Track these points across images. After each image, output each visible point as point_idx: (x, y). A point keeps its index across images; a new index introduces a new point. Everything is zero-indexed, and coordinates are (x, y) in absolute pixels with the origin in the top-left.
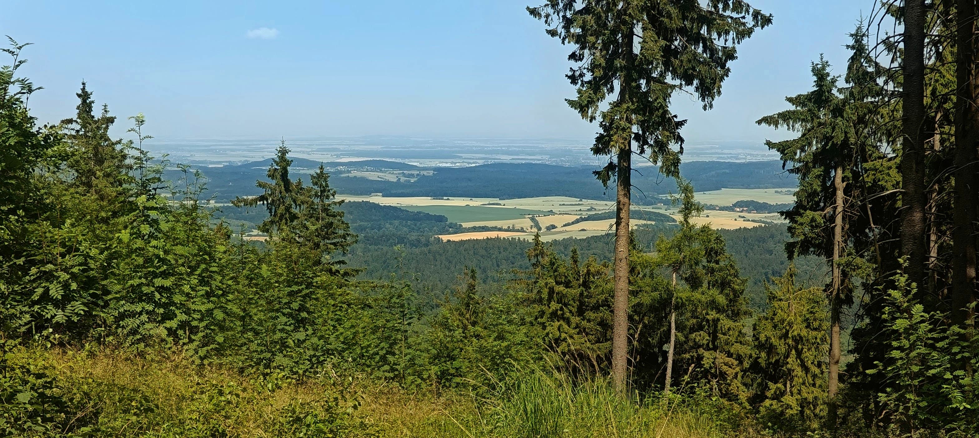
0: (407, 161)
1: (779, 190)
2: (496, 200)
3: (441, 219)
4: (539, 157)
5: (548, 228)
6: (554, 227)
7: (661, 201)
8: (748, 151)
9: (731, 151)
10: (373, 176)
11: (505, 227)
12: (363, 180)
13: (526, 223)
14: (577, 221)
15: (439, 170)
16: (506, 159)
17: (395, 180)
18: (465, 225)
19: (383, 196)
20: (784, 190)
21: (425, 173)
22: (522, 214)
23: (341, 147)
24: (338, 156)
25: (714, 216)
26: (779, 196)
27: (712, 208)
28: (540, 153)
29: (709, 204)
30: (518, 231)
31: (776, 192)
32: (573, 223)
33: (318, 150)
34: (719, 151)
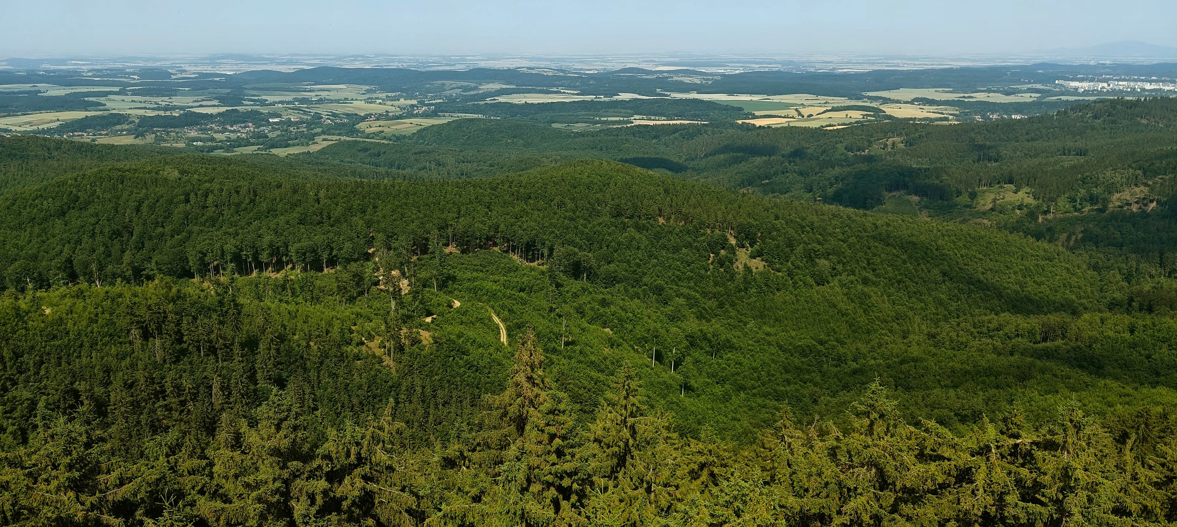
0: (697, 69)
1: (937, 89)
2: (765, 97)
3: (740, 109)
4: (775, 66)
5: (809, 116)
6: (812, 115)
7: (866, 97)
8: (905, 61)
9: (893, 62)
10: (687, 80)
11: (783, 115)
12: (681, 83)
13: (792, 112)
14: (824, 112)
15: (723, 75)
16: (756, 67)
17: (699, 82)
18: (757, 113)
19: (698, 93)
20: (940, 89)
21: (716, 78)
22: (787, 106)
23: (656, 60)
24: (656, 65)
25: (905, 108)
26: (938, 94)
27: (898, 102)
28: (776, 63)
29: (896, 99)
30: (790, 118)
31: (936, 91)
32: (822, 113)
33: (644, 61)
34: (885, 61)
